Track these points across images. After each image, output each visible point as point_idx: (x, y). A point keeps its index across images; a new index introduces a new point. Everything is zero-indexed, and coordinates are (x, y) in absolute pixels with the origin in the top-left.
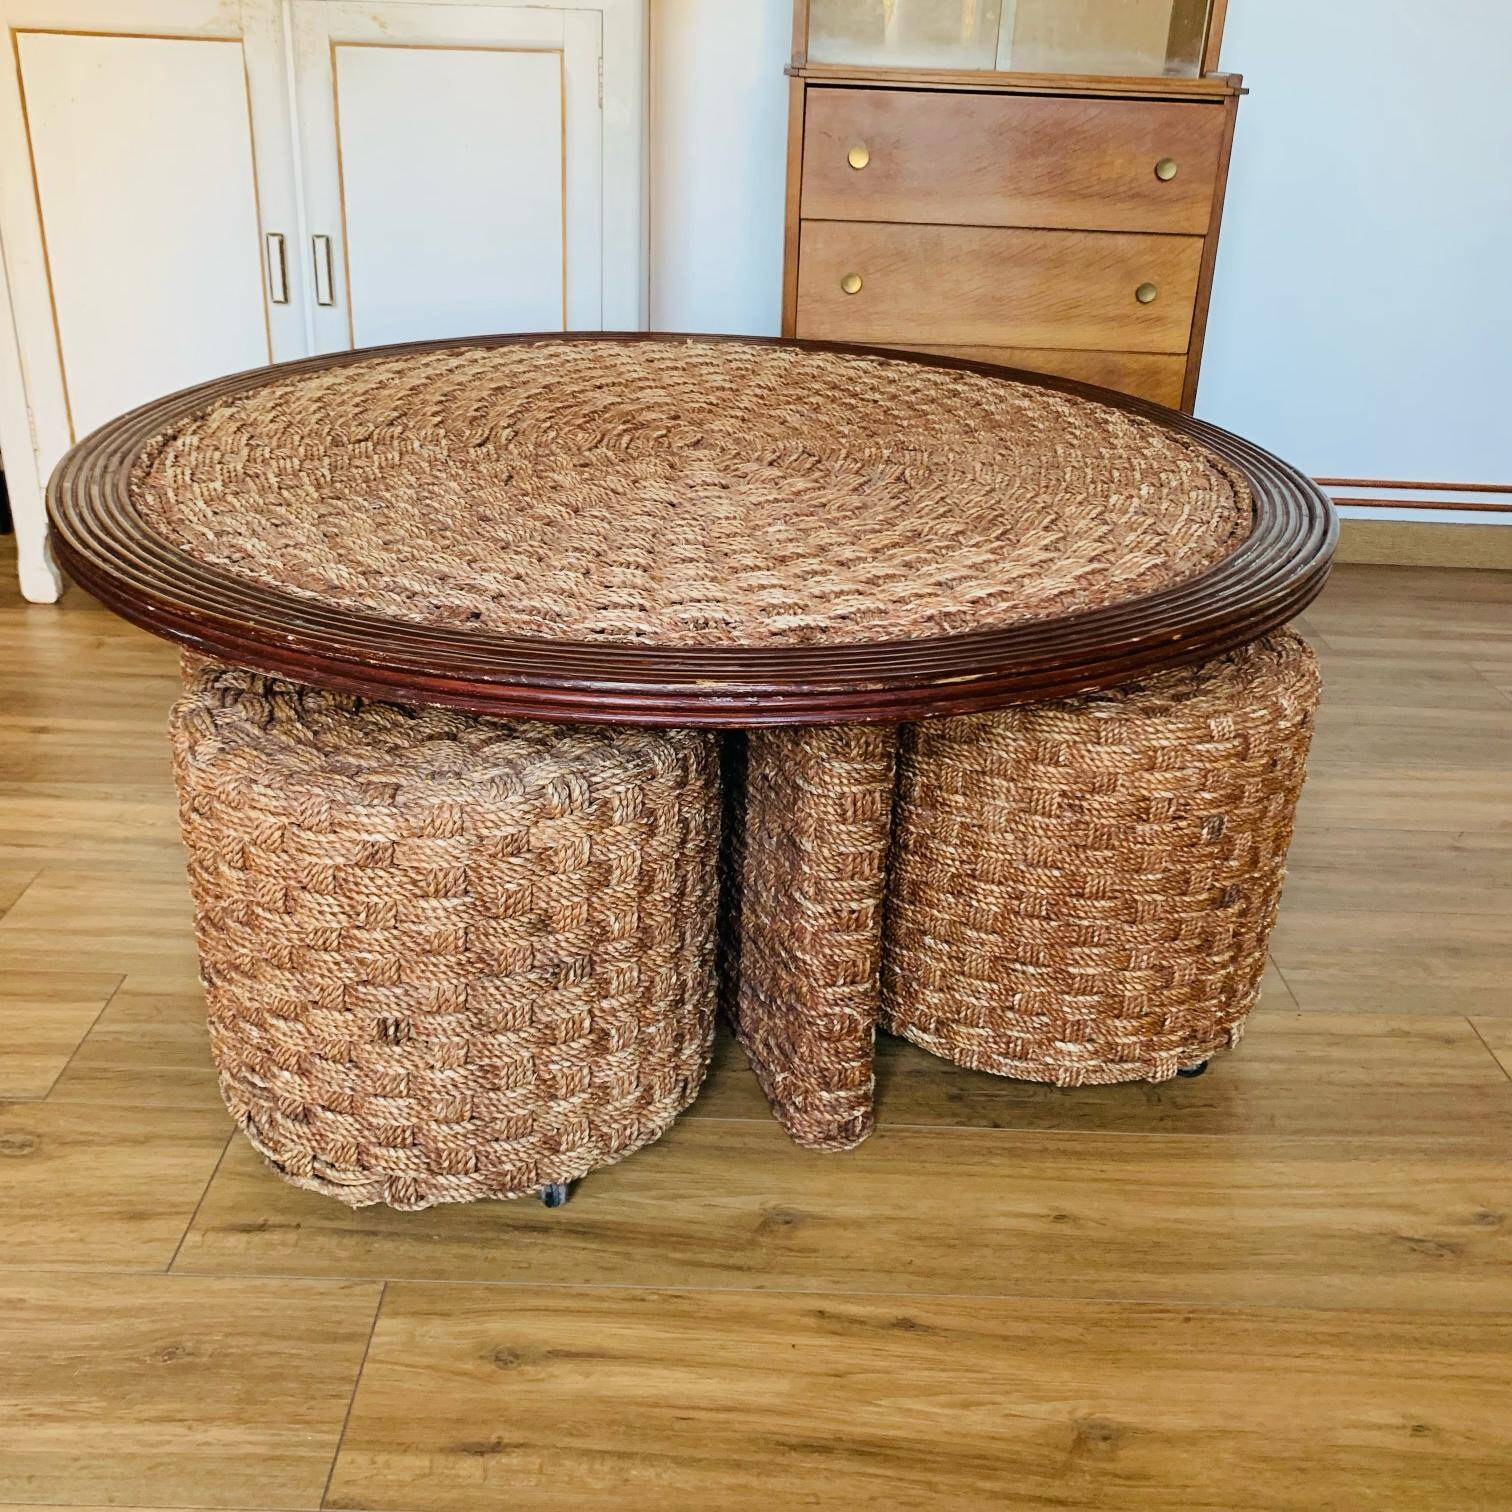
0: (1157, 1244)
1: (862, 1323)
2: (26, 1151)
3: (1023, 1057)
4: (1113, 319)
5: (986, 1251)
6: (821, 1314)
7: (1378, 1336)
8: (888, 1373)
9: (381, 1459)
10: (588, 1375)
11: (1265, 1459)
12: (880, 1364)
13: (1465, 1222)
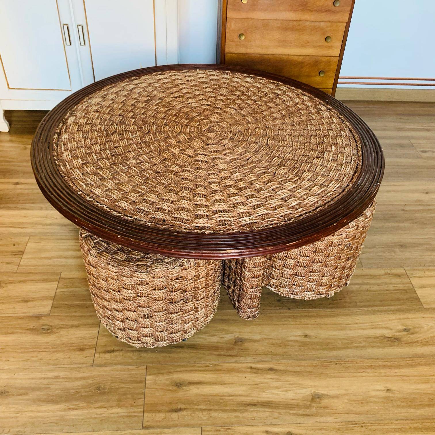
0: (329, 343)
1: (261, 369)
2: (49, 331)
3: (297, 294)
4: (318, 46)
5: (289, 347)
6: (251, 368)
7: (380, 366)
8: (268, 383)
9: (154, 414)
10: (198, 389)
11: (354, 401)
12: (266, 381)
13: (400, 331)
